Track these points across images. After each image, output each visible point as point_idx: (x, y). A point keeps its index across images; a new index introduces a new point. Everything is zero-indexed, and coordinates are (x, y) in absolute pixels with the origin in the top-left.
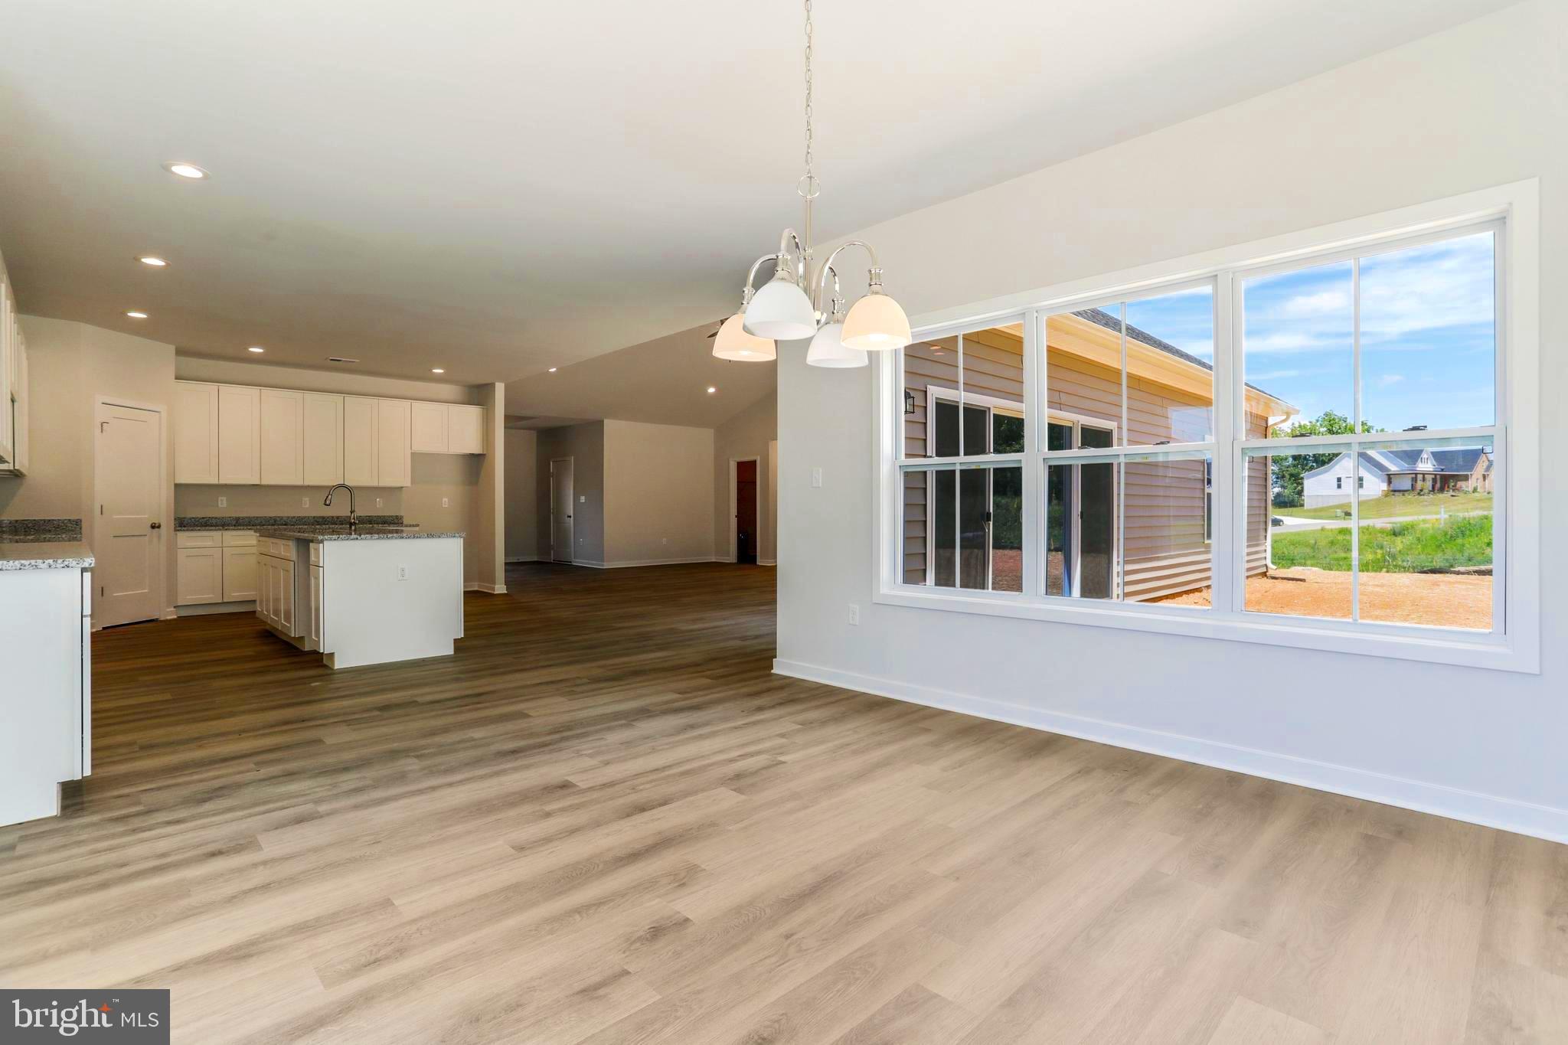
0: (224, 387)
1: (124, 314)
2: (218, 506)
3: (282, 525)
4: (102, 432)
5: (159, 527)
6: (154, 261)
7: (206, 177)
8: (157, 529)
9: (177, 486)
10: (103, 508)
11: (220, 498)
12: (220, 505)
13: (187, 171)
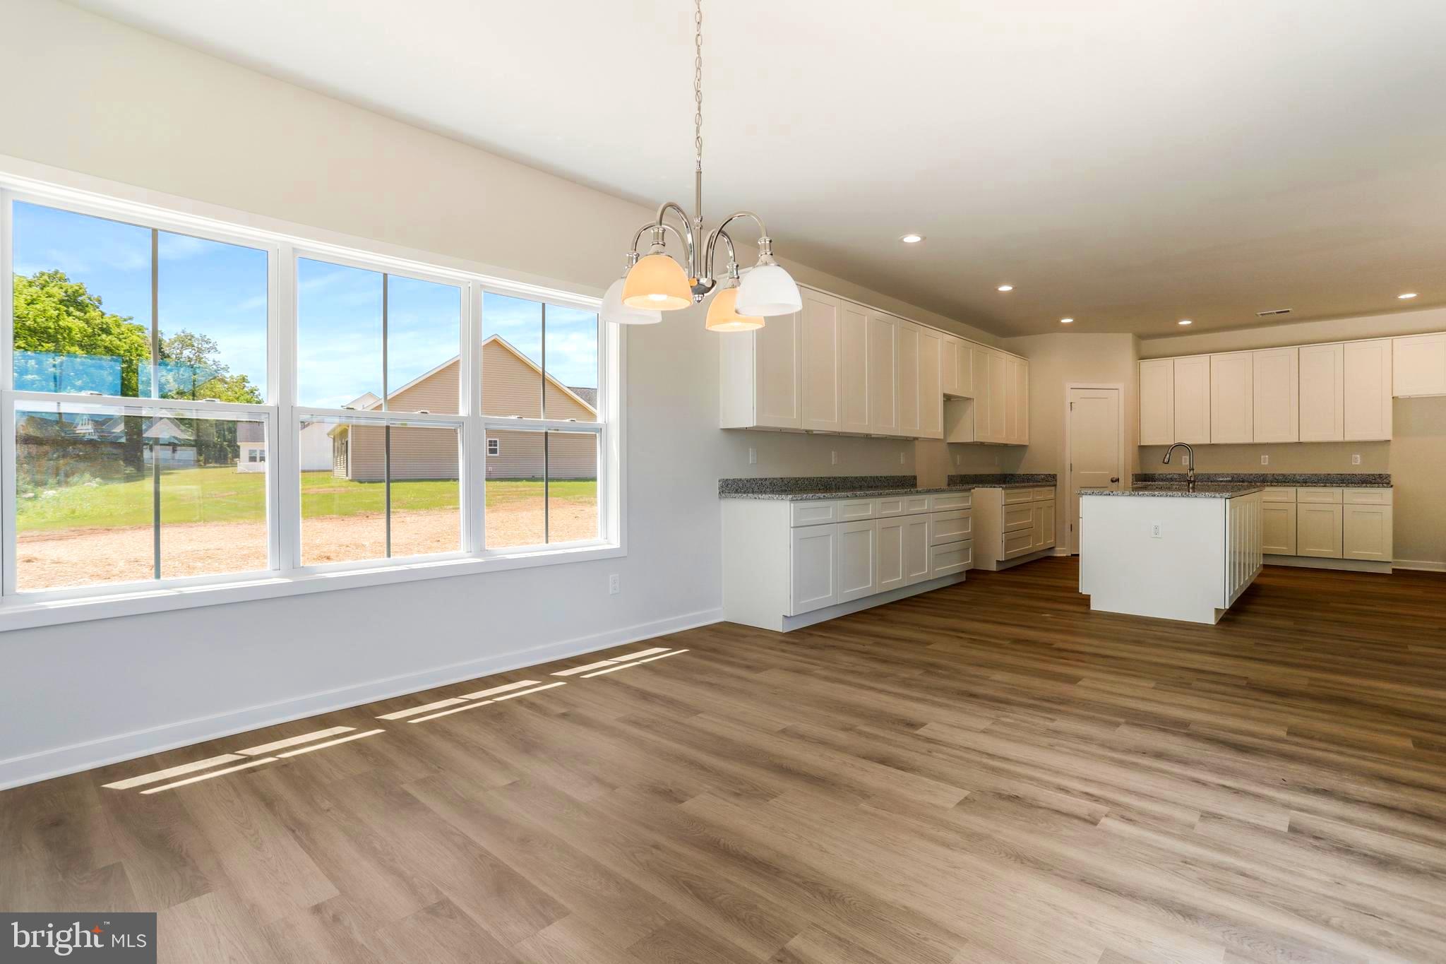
0: (1178, 360)
1: (1059, 322)
2: (1181, 465)
3: (1240, 481)
4: (1071, 410)
5: (1118, 480)
6: (1005, 288)
7: (924, 238)
8: (1117, 483)
9: (1142, 448)
10: (1073, 466)
11: (1184, 457)
12: (1183, 464)
13: (912, 239)
